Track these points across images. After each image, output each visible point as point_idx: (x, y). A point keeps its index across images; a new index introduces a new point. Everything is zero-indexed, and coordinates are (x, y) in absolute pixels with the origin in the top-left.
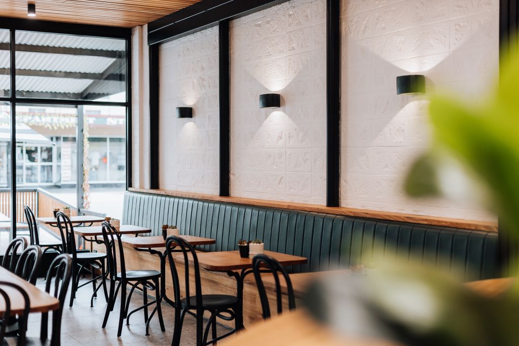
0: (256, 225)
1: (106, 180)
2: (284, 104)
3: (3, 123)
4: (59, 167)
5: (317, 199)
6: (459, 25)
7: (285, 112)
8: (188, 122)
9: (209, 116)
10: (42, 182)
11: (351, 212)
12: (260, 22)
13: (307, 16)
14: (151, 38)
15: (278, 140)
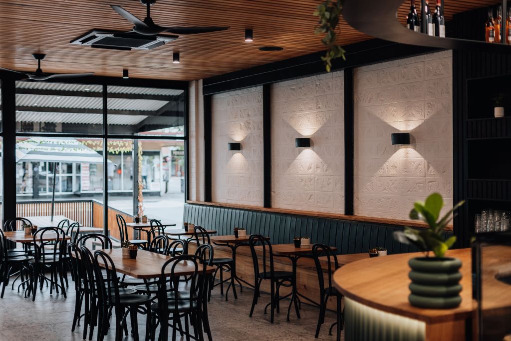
0: (294, 227)
1: (120, 189)
2: (313, 145)
3: (78, 149)
4: (78, 178)
5: (339, 209)
6: (430, 104)
7: (313, 150)
8: (236, 153)
9: (254, 150)
10: (62, 191)
11: (363, 219)
12: (294, 87)
13: (329, 87)
14: (205, 90)
15: (309, 169)
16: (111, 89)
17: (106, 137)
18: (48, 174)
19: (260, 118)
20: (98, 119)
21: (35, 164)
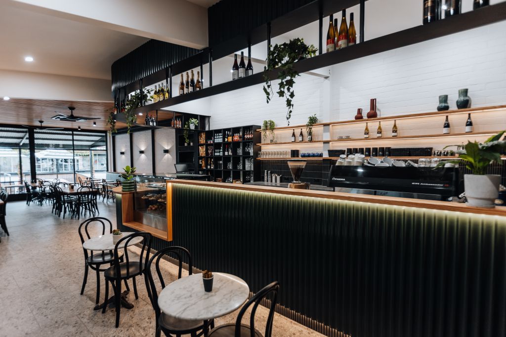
2: (144, 153)
7: (144, 155)
8: (123, 155)
9: (128, 155)
14: (113, 134)
15: (143, 160)
16: (75, 133)
17: (74, 150)
18: (64, 163)
19: (129, 144)
20: (70, 143)
21: (57, 160)
